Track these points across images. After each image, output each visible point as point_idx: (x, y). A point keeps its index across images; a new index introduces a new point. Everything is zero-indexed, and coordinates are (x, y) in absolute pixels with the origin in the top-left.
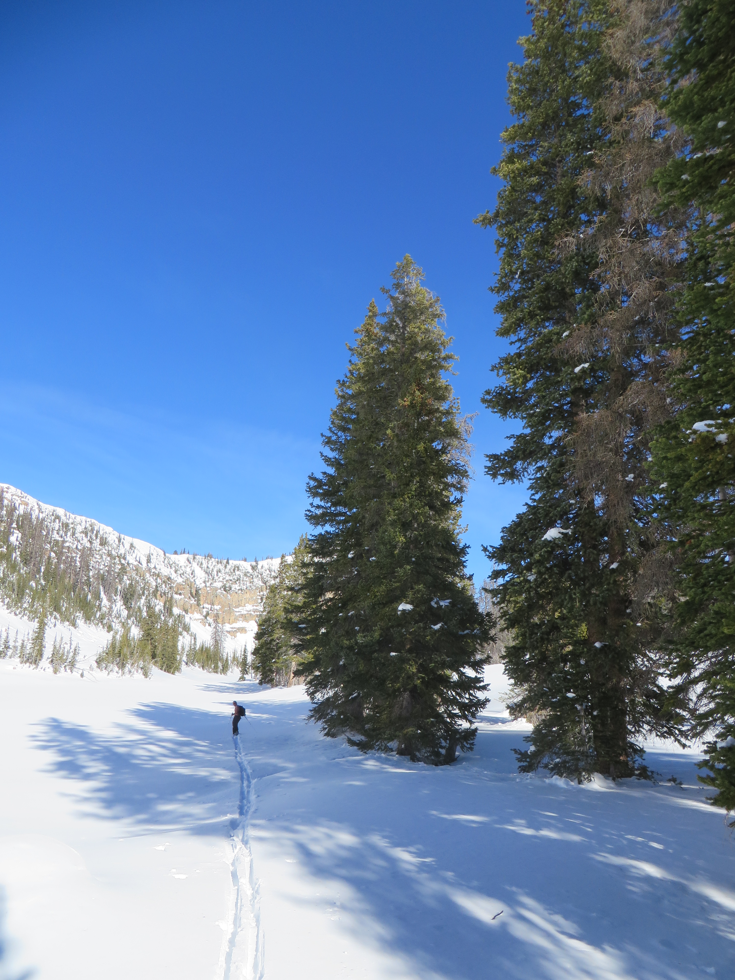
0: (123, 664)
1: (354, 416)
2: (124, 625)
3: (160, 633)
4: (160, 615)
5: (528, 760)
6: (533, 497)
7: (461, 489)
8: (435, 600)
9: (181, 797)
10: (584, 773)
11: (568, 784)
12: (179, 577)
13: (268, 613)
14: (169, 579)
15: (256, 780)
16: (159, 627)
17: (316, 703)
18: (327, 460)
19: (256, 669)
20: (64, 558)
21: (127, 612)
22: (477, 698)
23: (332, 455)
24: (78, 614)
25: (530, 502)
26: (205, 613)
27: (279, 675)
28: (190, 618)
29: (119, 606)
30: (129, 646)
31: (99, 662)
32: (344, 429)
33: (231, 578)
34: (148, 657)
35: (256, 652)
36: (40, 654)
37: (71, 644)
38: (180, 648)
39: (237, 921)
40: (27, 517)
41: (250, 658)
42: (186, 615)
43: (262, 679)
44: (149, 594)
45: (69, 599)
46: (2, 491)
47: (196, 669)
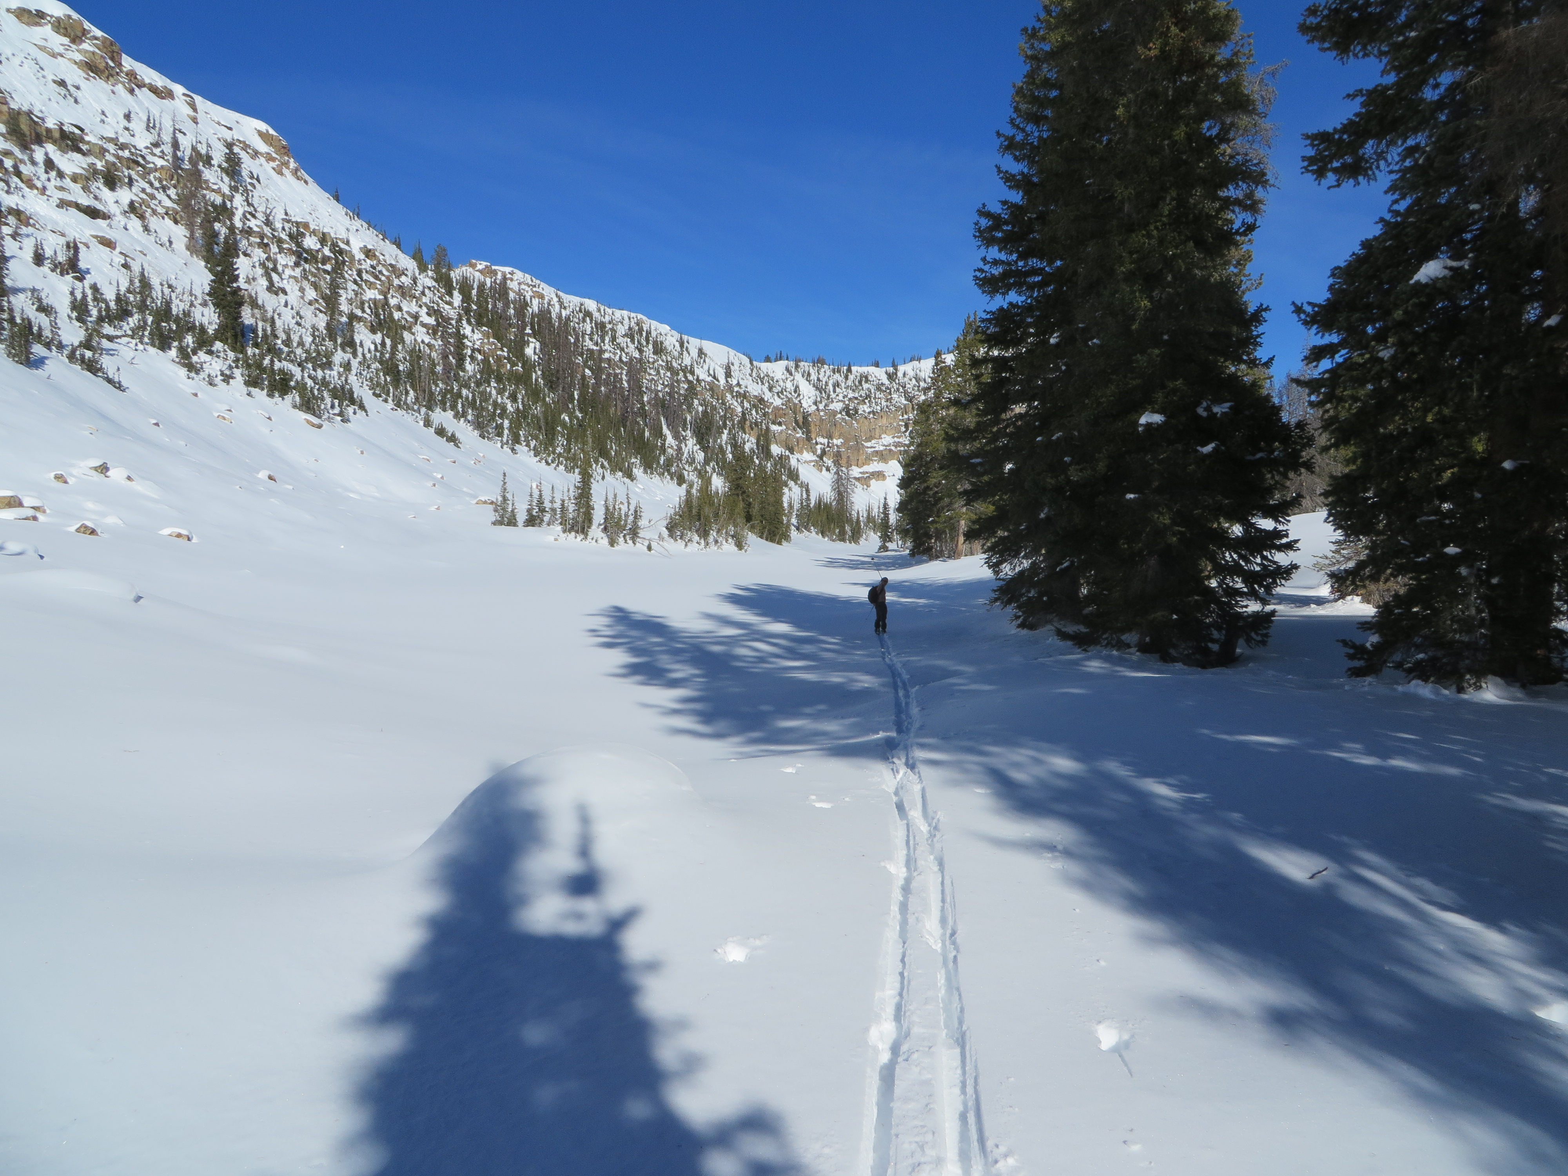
0: (705, 530)
1: (1054, 93)
2: (701, 474)
3: (755, 483)
4: (752, 458)
5: (1365, 657)
6: (1396, 207)
7: (1252, 206)
8: (1205, 404)
9: (808, 710)
10: (1468, 677)
11: (1437, 693)
12: (776, 397)
13: (919, 445)
14: (761, 400)
15: (917, 687)
16: (752, 475)
17: (1003, 580)
18: (1009, 179)
19: (904, 533)
20: (604, 377)
21: (703, 454)
22: (1275, 563)
23: (1016, 168)
24: (633, 460)
25: (1388, 217)
26: (819, 452)
27: (941, 541)
28: (798, 460)
29: (691, 445)
30: (711, 504)
31: (671, 528)
32: (1036, 119)
33: (857, 395)
34: (740, 520)
35: (902, 507)
36: (588, 519)
37: (629, 503)
38: (786, 505)
39: (910, 862)
40: (544, 315)
41: (893, 518)
42: (791, 456)
43: (915, 547)
44: (733, 425)
45: (618, 438)
46: (505, 279)
47: (813, 537)
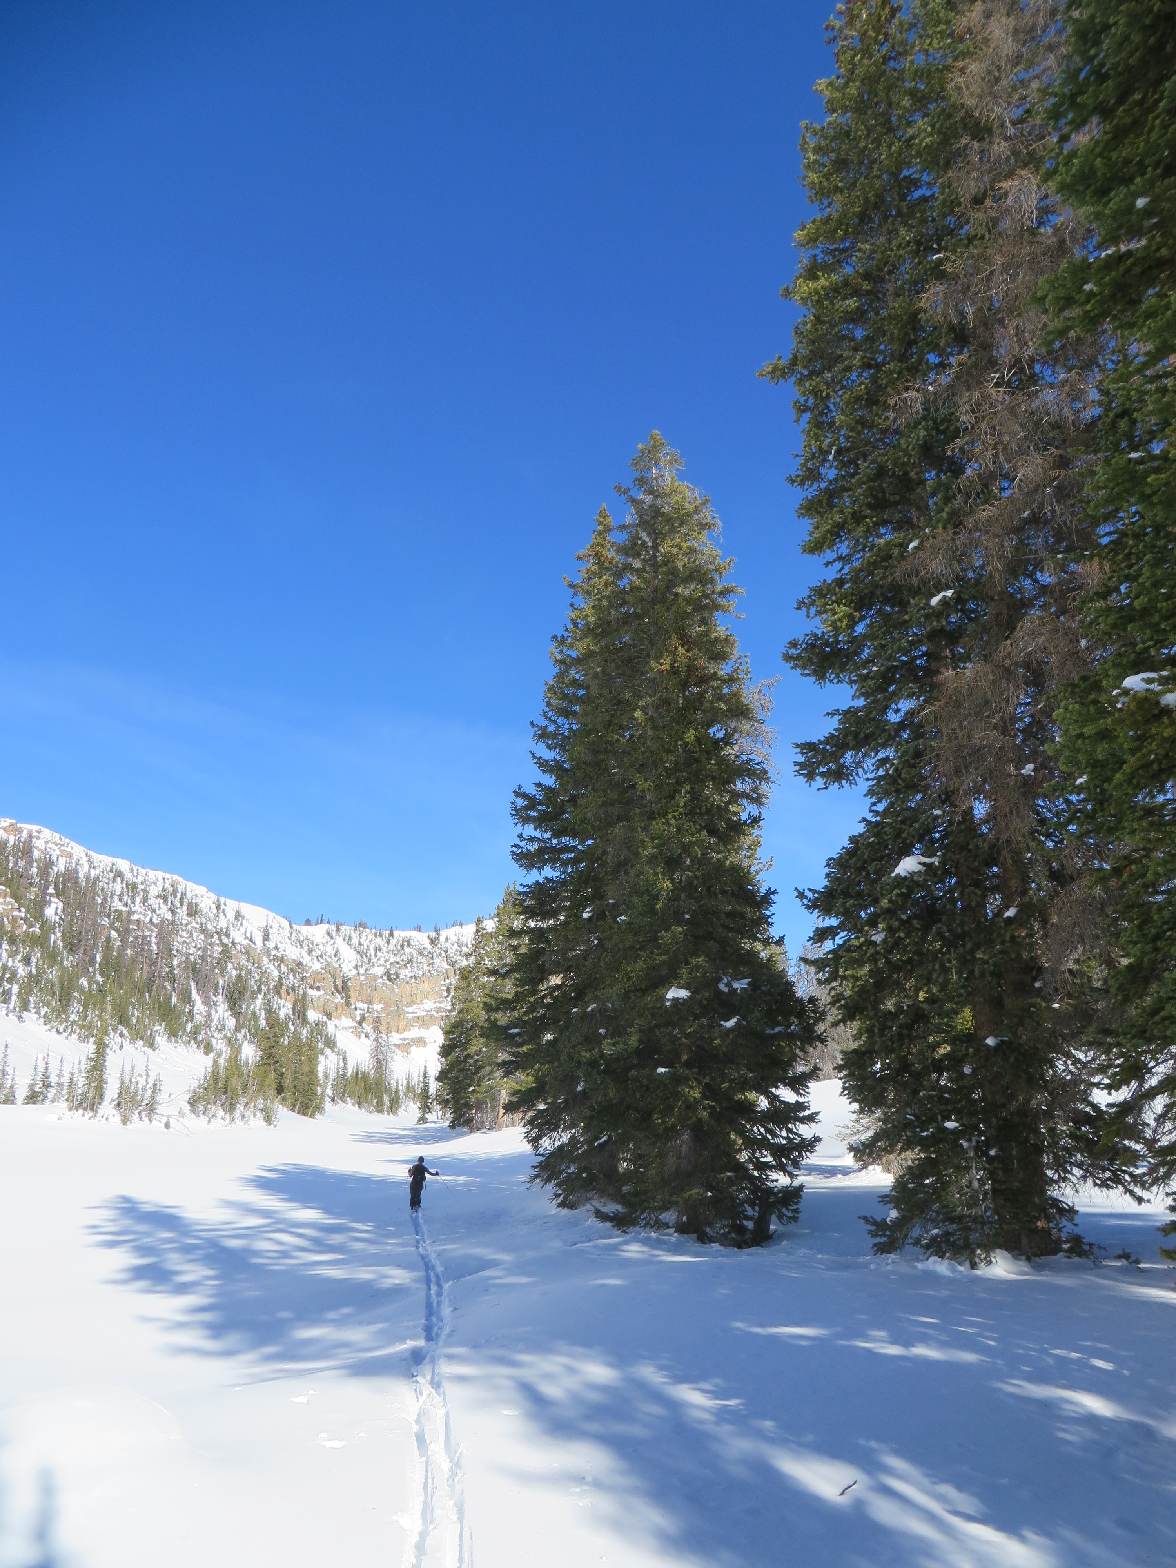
0: (231, 1104)
1: (582, 692)
2: (231, 1042)
3: (289, 1052)
4: (287, 1024)
5: (887, 1233)
6: (874, 808)
7: (758, 800)
8: (725, 981)
9: (331, 1315)
10: (979, 1251)
11: (954, 1270)
12: (315, 961)
13: (460, 1012)
14: (299, 964)
15: (450, 1283)
16: (286, 1043)
17: (542, 1155)
18: (542, 764)
19: (445, 1103)
20: (131, 939)
21: (234, 1021)
22: (799, 1135)
23: (549, 755)
24: (157, 1028)
25: (870, 817)
26: (358, 1018)
27: (482, 1112)
28: (336, 1026)
29: (222, 1011)
30: (240, 1075)
31: (193, 1102)
32: (567, 713)
33: (398, 960)
34: (271, 1092)
35: (442, 1076)
36: (100, 1094)
37: (147, 1075)
38: (321, 1075)
39: (427, 1513)
40: (70, 875)
41: (434, 1087)
42: (329, 1022)
43: (455, 1119)
44: (268, 990)
45: (142, 1004)
46: (30, 837)
47: (349, 1108)
